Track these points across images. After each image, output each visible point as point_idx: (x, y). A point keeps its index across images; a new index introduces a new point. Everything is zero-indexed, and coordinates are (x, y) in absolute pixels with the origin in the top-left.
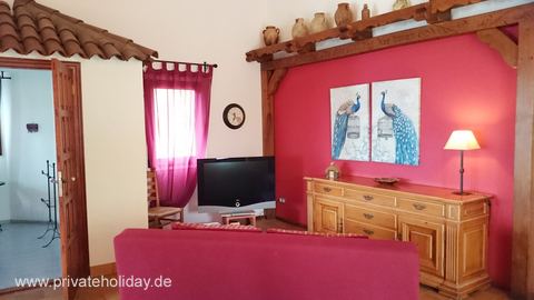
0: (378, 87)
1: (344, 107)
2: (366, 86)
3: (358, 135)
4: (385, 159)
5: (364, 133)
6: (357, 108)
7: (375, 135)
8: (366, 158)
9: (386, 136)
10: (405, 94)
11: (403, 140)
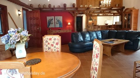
0: (56, 17)
1: (50, 20)
2: (54, 17)
3: (53, 24)
4: (57, 27)
5: (54, 23)
6: (52, 20)
7: (56, 24)
8: (54, 27)
9: (58, 24)
10: (60, 18)
11: (60, 24)
